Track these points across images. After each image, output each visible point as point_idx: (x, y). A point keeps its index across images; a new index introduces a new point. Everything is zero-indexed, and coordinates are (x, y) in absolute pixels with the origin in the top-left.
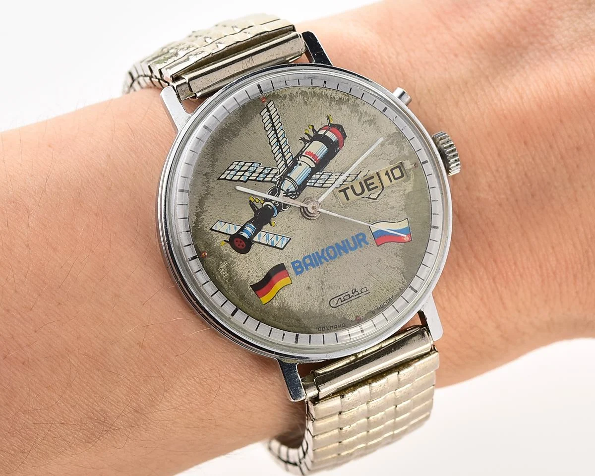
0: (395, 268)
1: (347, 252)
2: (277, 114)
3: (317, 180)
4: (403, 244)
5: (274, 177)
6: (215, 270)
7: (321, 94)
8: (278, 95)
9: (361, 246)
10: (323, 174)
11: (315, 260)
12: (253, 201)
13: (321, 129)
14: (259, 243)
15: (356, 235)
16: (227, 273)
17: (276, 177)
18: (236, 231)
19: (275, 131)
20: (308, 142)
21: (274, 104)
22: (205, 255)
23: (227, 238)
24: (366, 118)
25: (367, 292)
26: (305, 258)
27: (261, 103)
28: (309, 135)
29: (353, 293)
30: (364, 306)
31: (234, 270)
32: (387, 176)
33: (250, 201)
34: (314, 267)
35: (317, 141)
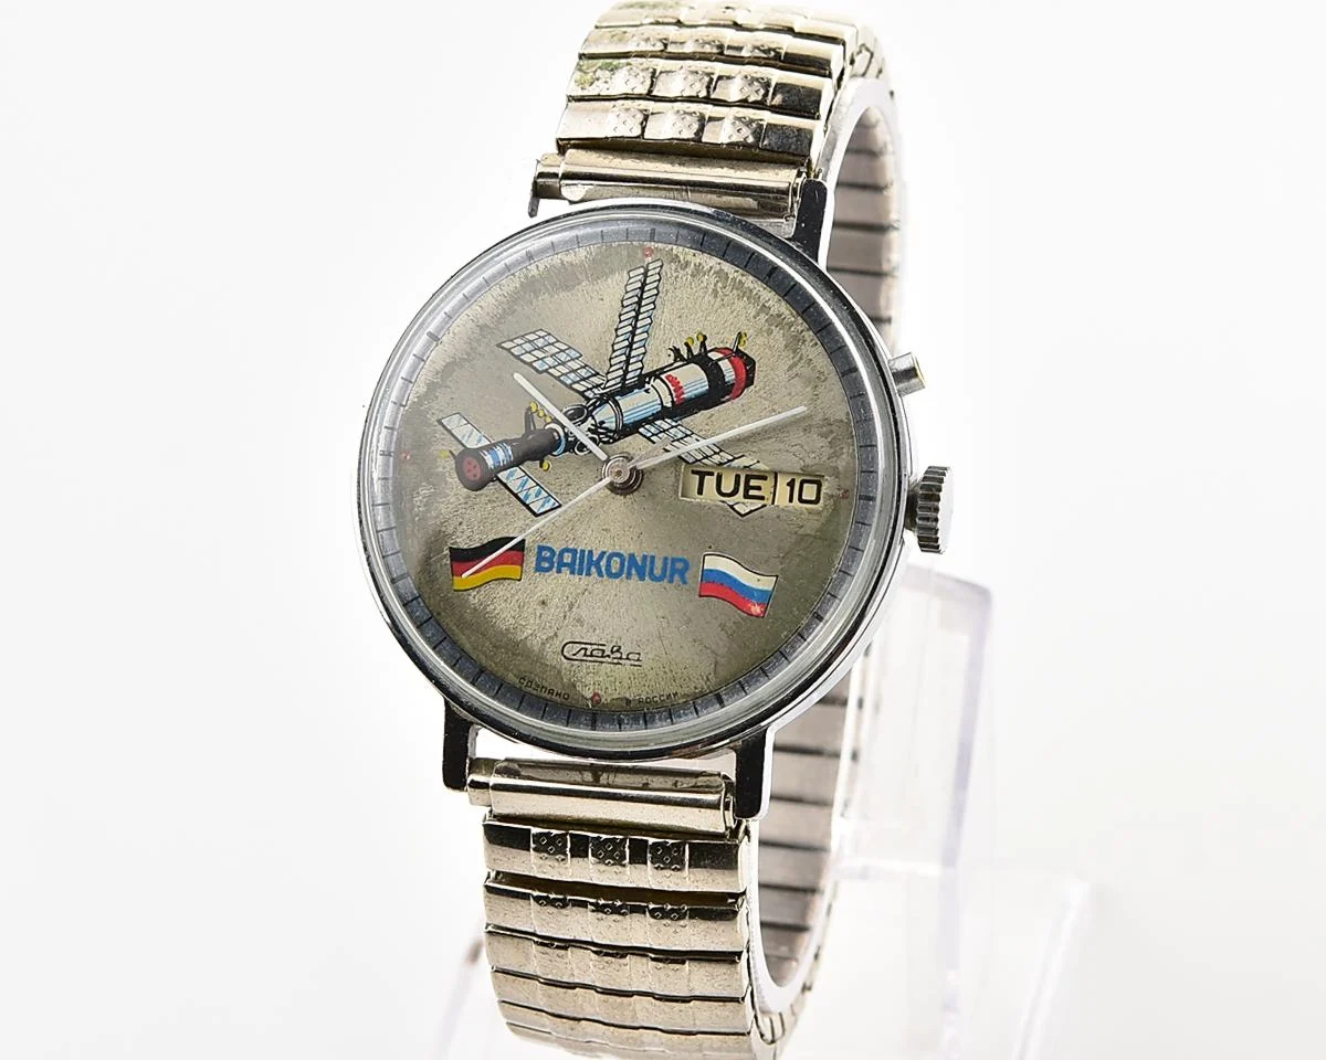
0: (707, 648)
1: (642, 578)
4: (745, 615)
6: (408, 490)
7: (751, 291)
8: (677, 256)
9: (671, 581)
11: (581, 563)
12: (534, 410)
15: (673, 558)
16: (425, 505)
18: (479, 445)
22: (406, 457)
23: (457, 449)
25: (636, 663)
26: (567, 550)
27: (640, 255)
28: (689, 350)
29: (612, 652)
30: (617, 683)
31: (437, 508)
32: (789, 488)
33: (530, 409)
34: (572, 573)
35: (697, 367)
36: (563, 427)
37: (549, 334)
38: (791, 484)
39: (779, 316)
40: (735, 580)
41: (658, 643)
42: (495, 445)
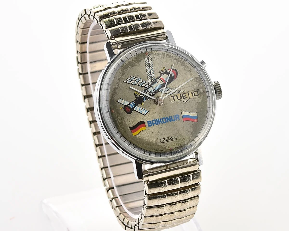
0: (189, 131)
1: (171, 121)
4: (194, 122)
6: (116, 118)
7: (171, 56)
8: (153, 53)
9: (177, 120)
11: (157, 122)
12: (136, 93)
15: (175, 116)
16: (121, 120)
18: (127, 104)
22: (113, 111)
23: (123, 106)
24: (187, 69)
25: (176, 139)
26: (153, 120)
27: (145, 55)
28: (163, 71)
29: (170, 138)
30: (174, 145)
31: (123, 120)
32: (192, 94)
33: (135, 93)
34: (156, 125)
35: (166, 74)
37: (133, 77)
38: (192, 93)
39: (178, 59)
40: (189, 116)
41: (179, 134)
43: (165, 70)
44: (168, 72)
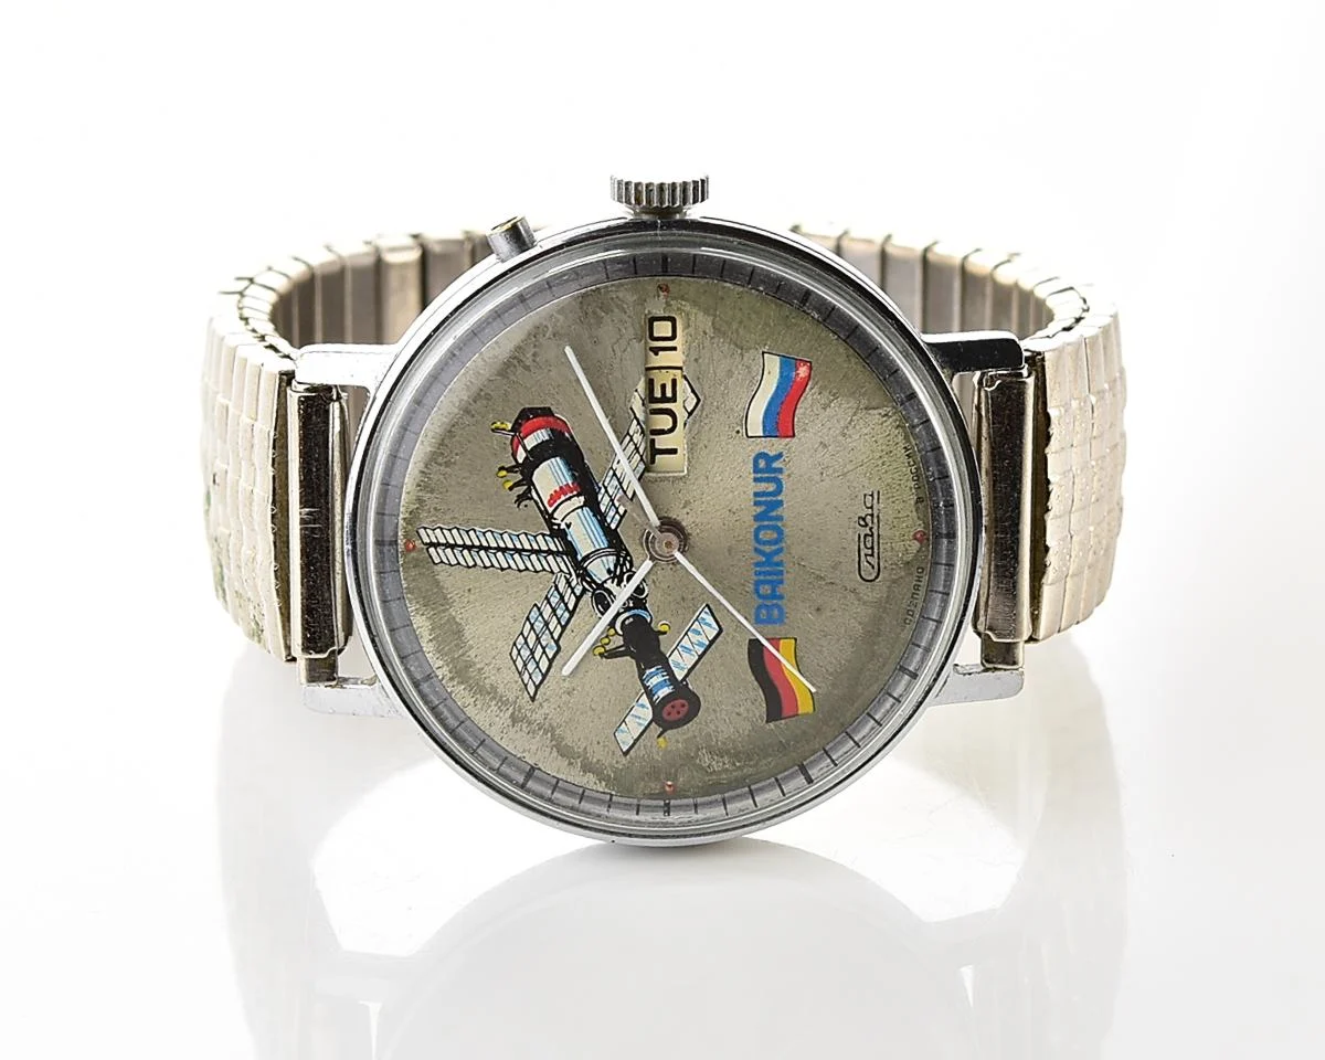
0: (851, 420)
1: (781, 503)
2: (450, 530)
3: (613, 504)
4: (810, 383)
5: (573, 589)
6: (707, 778)
8: (412, 512)
9: (780, 471)
10: (606, 488)
11: (770, 574)
12: (603, 650)
13: (514, 455)
14: (690, 670)
15: (754, 472)
16: (722, 757)
17: (573, 584)
18: (649, 706)
19: (481, 547)
20: (529, 490)
21: (425, 528)
22: (670, 786)
23: (655, 729)
25: (876, 497)
26: (757, 591)
27: (413, 554)
28: (517, 484)
29: (866, 525)
30: (900, 515)
31: (724, 743)
33: (601, 655)
34: (781, 582)
35: (535, 472)
36: (618, 614)
37: (515, 644)
38: (656, 350)
40: (772, 398)
41: (851, 476)
42: (646, 688)
43: (510, 470)
44: (524, 455)
